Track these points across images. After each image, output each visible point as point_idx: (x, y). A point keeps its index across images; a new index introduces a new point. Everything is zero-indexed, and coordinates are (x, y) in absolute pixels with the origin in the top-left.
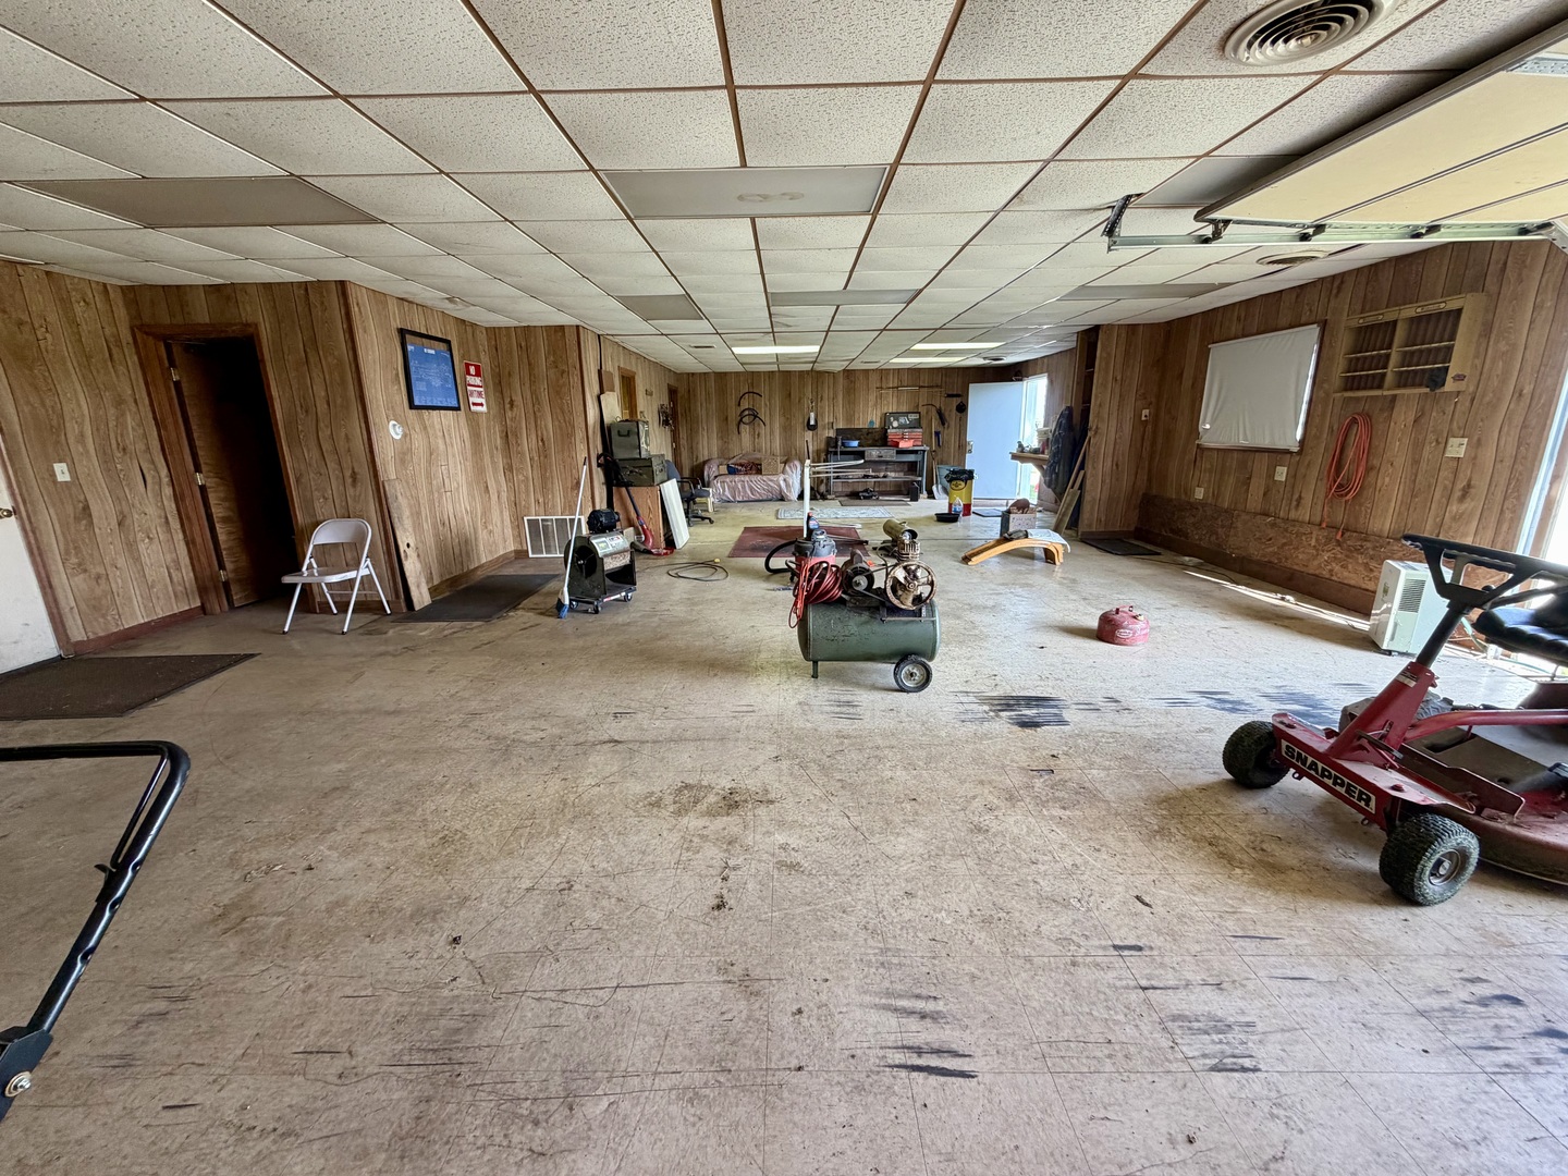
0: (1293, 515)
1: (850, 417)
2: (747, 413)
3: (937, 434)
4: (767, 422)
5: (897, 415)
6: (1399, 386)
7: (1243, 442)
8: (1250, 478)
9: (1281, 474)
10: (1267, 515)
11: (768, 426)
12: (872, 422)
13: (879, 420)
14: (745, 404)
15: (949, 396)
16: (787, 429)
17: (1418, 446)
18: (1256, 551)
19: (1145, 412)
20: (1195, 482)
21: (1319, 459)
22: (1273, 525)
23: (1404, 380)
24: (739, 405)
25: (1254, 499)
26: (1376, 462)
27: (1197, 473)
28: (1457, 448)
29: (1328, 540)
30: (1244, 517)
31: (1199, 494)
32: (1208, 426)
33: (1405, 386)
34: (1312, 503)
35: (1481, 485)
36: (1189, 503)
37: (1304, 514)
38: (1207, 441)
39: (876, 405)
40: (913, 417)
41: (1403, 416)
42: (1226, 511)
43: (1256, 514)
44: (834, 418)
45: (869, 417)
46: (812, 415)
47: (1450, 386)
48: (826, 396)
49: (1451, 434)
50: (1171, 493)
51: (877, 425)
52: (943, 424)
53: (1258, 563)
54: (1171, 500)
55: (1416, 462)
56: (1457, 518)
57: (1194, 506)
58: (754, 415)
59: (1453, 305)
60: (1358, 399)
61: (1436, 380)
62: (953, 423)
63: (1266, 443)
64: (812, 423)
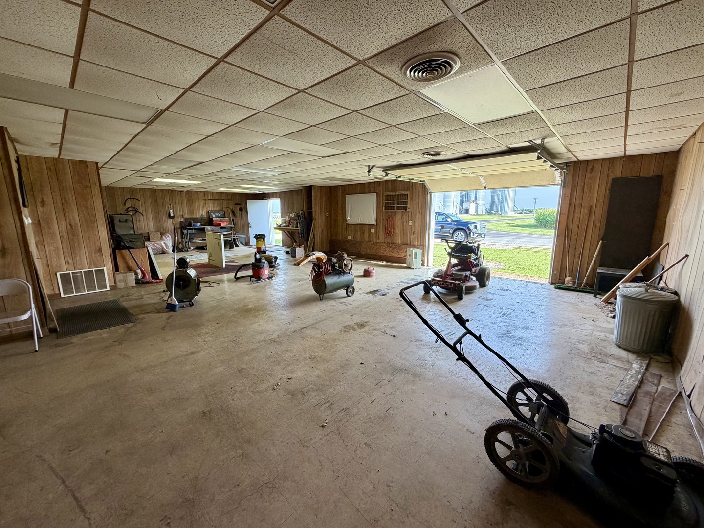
0: (377, 241)
1: (191, 212)
2: (130, 209)
3: (233, 220)
4: (144, 214)
5: (214, 212)
6: (397, 209)
7: (360, 223)
8: (364, 232)
9: (373, 231)
10: (370, 242)
11: (145, 216)
12: (202, 215)
13: (206, 214)
14: (128, 205)
15: (236, 204)
16: (157, 218)
17: (403, 223)
18: (369, 252)
19: (327, 213)
20: (347, 234)
21: (382, 226)
22: (373, 244)
23: (398, 208)
24: (125, 205)
25: (366, 238)
26: (395, 227)
27: (347, 232)
28: (411, 223)
29: (388, 247)
30: (364, 243)
31: (349, 237)
32: (349, 218)
33: (399, 210)
34: (382, 238)
35: (416, 231)
36: (346, 240)
37: (380, 241)
38: (349, 222)
39: (203, 207)
40: (221, 213)
41: (399, 216)
42: (359, 242)
43: (367, 242)
44: (182, 212)
45: (201, 212)
46: (171, 211)
47: (408, 210)
48: (177, 202)
49: (409, 220)
50: (340, 238)
51: (205, 216)
52: (235, 216)
53: (371, 255)
54: (340, 240)
55: (403, 227)
56: (413, 238)
57: (349, 241)
58: (135, 210)
59: (406, 193)
60: (388, 212)
61: (406, 208)
62: (238, 215)
63: (367, 223)
64: (172, 215)
